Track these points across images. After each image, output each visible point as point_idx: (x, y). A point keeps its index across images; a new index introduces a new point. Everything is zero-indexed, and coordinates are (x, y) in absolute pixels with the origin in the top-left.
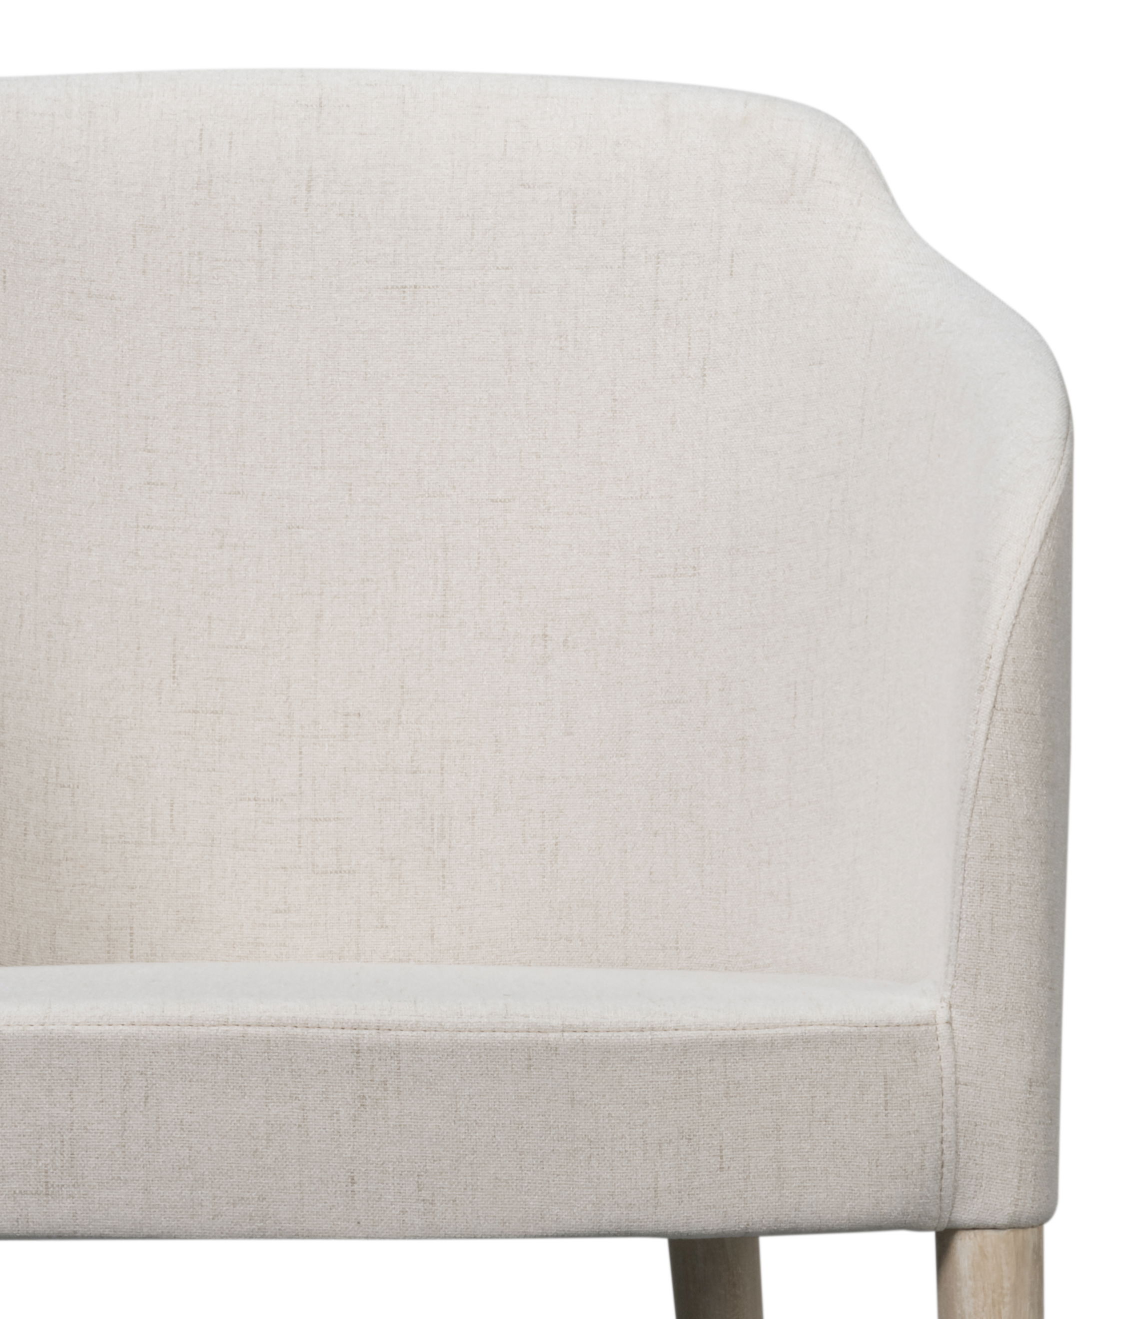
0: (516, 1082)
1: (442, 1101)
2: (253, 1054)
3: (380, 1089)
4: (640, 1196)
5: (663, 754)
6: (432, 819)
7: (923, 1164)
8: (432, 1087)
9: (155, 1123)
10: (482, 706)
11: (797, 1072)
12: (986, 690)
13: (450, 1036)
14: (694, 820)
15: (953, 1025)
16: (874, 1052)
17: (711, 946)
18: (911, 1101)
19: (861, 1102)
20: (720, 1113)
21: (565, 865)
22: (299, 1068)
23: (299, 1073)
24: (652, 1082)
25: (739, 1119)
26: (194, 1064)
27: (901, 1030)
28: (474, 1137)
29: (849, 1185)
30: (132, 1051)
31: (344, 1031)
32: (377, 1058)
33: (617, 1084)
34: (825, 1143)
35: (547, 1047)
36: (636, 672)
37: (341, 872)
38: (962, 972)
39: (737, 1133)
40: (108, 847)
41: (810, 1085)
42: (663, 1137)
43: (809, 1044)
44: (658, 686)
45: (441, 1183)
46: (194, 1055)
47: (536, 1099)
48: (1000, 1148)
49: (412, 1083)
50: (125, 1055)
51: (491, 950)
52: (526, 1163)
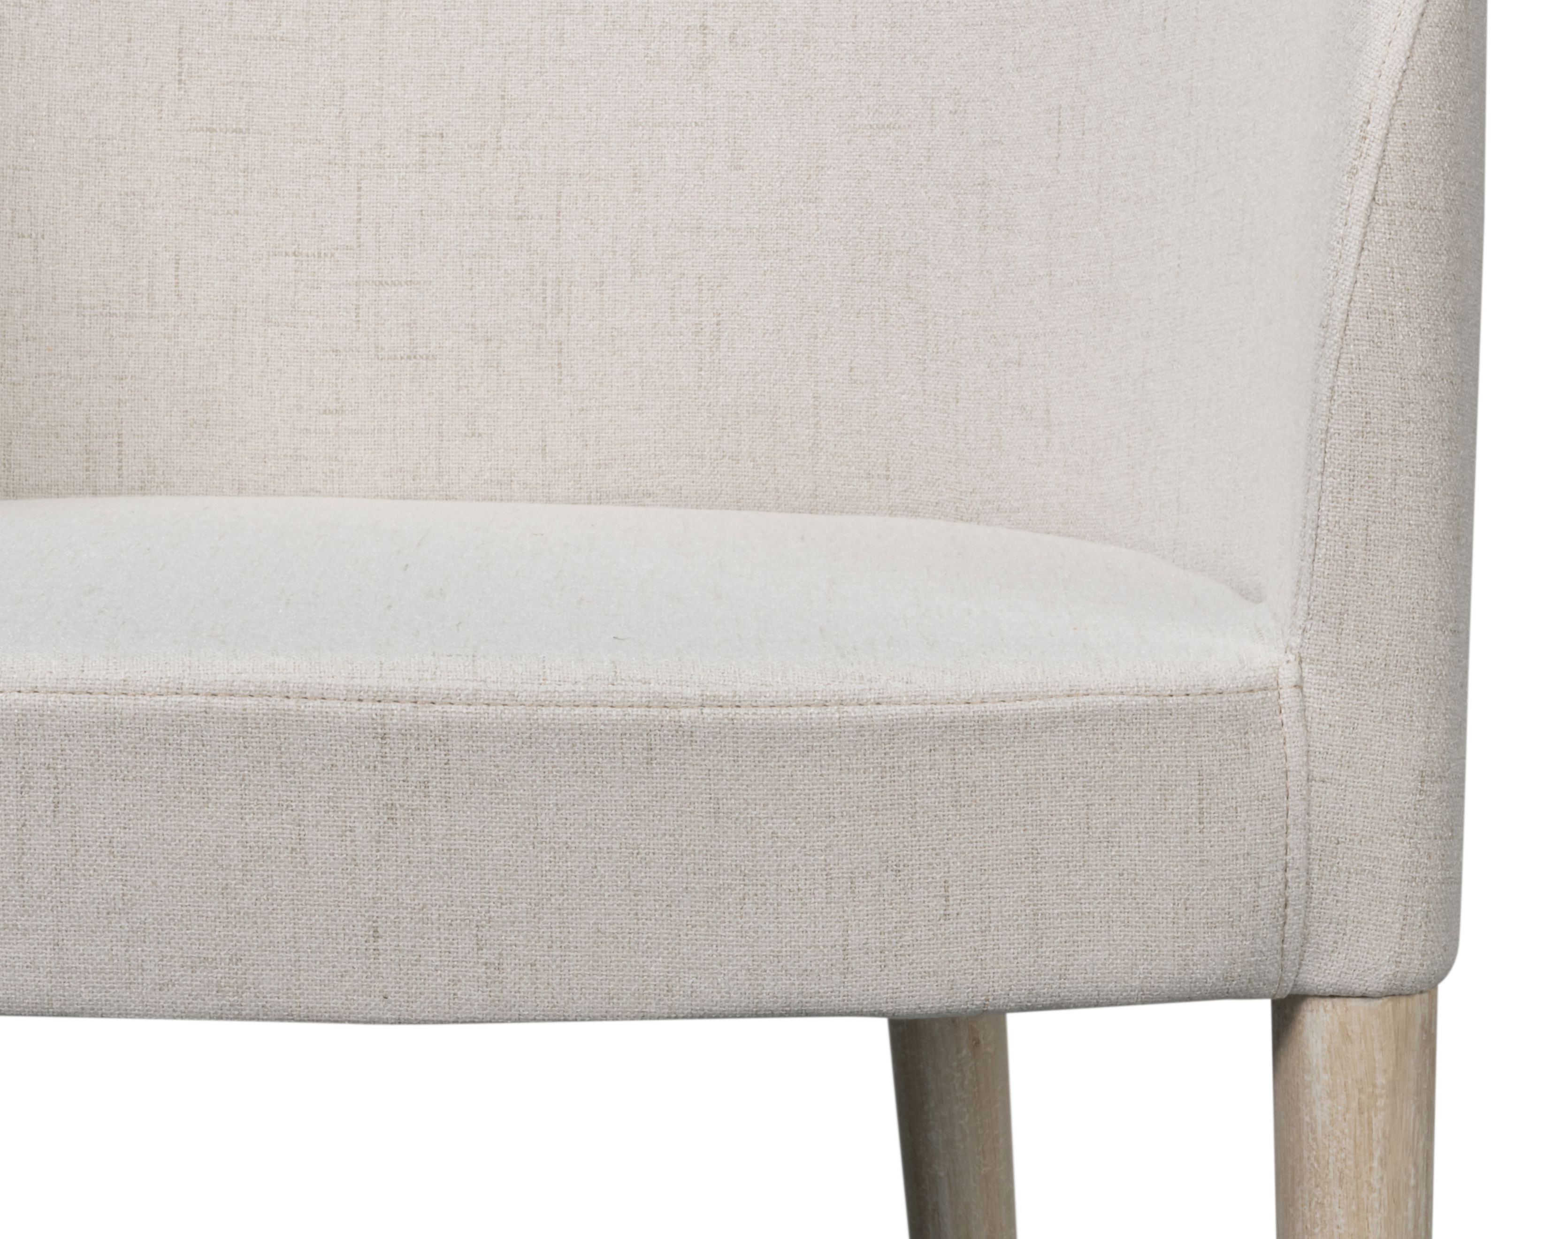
0: (630, 784)
1: (514, 813)
2: (220, 739)
3: (417, 793)
4: (820, 957)
5: (869, 201)
6: (544, 284)
7: (1256, 904)
8: (498, 791)
9: (70, 843)
10: (614, 125)
11: (1065, 766)
12: (1360, 174)
13: (526, 714)
14: (913, 296)
15: (1305, 689)
16: (1183, 735)
17: (936, 477)
18: (1239, 809)
19: (1162, 811)
20: (945, 831)
21: (730, 354)
22: (293, 760)
23: (292, 769)
24: (841, 783)
25: (974, 840)
26: (130, 753)
27: (1224, 699)
28: (564, 868)
29: (1142, 939)
30: (34, 732)
31: (362, 705)
32: (413, 747)
33: (786, 787)
34: (1107, 875)
35: (677, 731)
36: (833, 83)
37: (415, 357)
38: (1319, 608)
39: (972, 862)
40: (87, 321)
41: (1084, 787)
42: (857, 868)
43: (1084, 724)
44: (863, 103)
45: (513, 938)
46: (129, 739)
47: (660, 811)
48: (1374, 877)
49: (467, 786)
50: (23, 739)
51: (625, 469)
52: (644, 908)
